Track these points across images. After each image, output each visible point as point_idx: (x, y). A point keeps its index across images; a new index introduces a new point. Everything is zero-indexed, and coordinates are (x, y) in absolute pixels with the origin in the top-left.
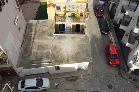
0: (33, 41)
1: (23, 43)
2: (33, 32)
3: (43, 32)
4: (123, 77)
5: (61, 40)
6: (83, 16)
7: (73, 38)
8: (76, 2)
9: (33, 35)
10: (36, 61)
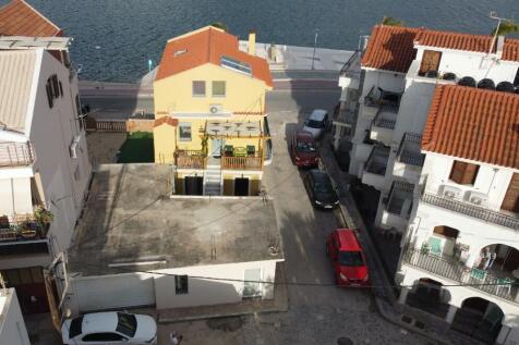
0: (111, 213)
1: (81, 217)
2: (112, 192)
3: (141, 192)
4: (384, 318)
5: (193, 210)
6: (256, 155)
7: (229, 205)
8: (235, 113)
9: (110, 199)
10: (121, 257)
